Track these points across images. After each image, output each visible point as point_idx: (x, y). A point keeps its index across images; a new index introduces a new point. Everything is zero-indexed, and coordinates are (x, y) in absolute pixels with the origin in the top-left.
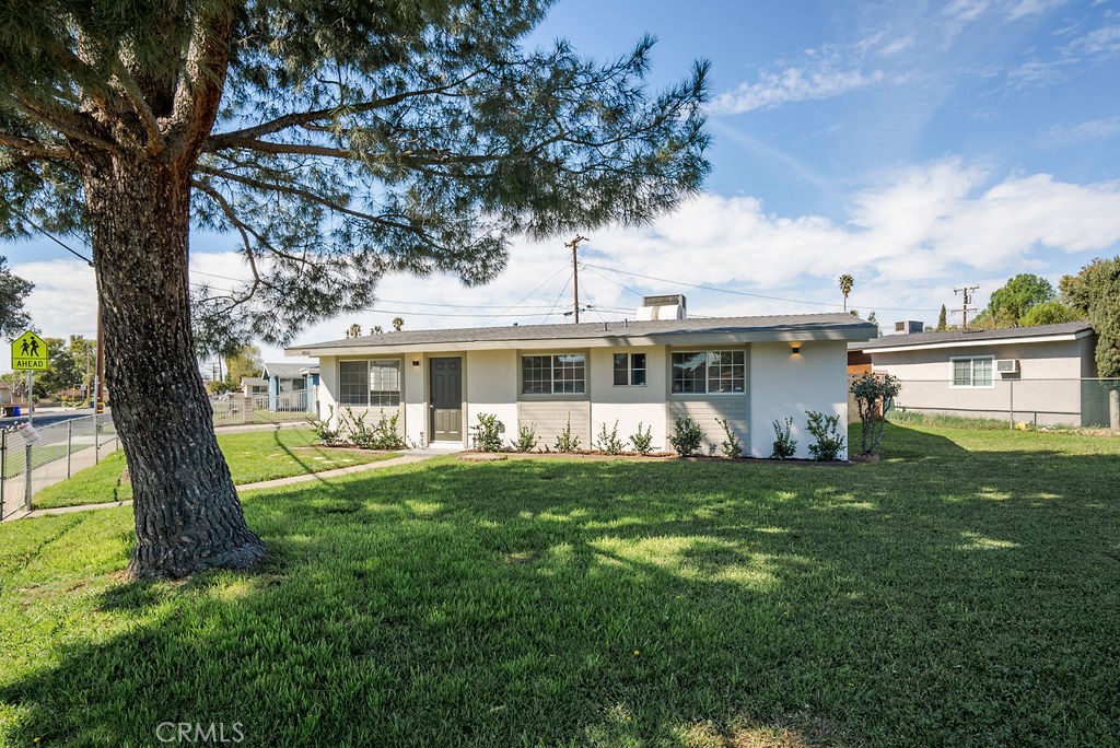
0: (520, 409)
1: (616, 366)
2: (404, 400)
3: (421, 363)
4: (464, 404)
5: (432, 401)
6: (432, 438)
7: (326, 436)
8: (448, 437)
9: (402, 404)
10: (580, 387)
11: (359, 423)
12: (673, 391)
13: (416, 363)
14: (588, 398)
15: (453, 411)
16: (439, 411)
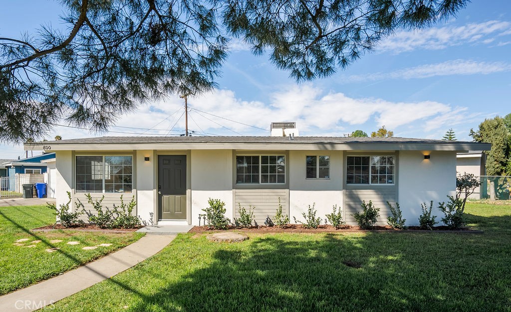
0: (235, 195)
1: (308, 163)
2: (135, 188)
3: (152, 159)
4: (188, 191)
5: (159, 188)
6: (160, 217)
7: (66, 218)
8: (173, 217)
9: (134, 191)
10: (281, 179)
11: (98, 206)
12: (348, 182)
13: (147, 159)
14: (287, 187)
15: (178, 197)
16: (165, 197)
